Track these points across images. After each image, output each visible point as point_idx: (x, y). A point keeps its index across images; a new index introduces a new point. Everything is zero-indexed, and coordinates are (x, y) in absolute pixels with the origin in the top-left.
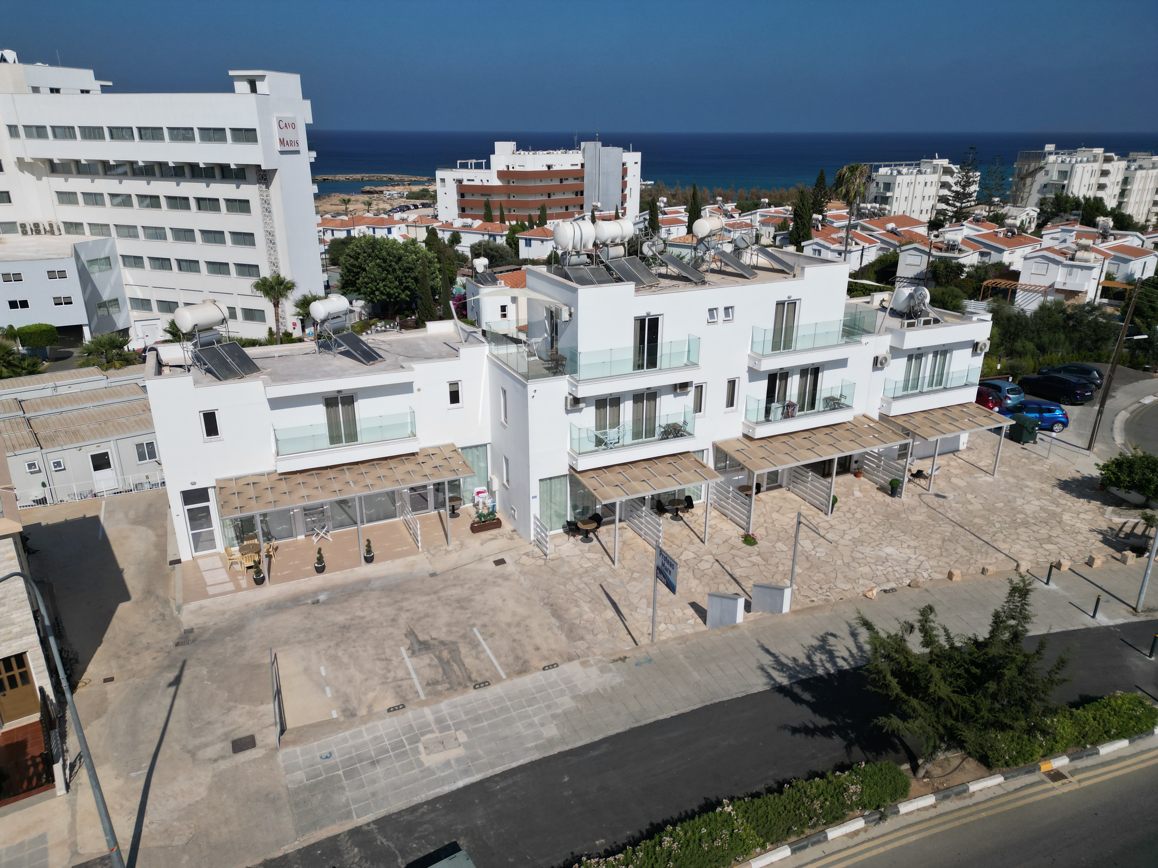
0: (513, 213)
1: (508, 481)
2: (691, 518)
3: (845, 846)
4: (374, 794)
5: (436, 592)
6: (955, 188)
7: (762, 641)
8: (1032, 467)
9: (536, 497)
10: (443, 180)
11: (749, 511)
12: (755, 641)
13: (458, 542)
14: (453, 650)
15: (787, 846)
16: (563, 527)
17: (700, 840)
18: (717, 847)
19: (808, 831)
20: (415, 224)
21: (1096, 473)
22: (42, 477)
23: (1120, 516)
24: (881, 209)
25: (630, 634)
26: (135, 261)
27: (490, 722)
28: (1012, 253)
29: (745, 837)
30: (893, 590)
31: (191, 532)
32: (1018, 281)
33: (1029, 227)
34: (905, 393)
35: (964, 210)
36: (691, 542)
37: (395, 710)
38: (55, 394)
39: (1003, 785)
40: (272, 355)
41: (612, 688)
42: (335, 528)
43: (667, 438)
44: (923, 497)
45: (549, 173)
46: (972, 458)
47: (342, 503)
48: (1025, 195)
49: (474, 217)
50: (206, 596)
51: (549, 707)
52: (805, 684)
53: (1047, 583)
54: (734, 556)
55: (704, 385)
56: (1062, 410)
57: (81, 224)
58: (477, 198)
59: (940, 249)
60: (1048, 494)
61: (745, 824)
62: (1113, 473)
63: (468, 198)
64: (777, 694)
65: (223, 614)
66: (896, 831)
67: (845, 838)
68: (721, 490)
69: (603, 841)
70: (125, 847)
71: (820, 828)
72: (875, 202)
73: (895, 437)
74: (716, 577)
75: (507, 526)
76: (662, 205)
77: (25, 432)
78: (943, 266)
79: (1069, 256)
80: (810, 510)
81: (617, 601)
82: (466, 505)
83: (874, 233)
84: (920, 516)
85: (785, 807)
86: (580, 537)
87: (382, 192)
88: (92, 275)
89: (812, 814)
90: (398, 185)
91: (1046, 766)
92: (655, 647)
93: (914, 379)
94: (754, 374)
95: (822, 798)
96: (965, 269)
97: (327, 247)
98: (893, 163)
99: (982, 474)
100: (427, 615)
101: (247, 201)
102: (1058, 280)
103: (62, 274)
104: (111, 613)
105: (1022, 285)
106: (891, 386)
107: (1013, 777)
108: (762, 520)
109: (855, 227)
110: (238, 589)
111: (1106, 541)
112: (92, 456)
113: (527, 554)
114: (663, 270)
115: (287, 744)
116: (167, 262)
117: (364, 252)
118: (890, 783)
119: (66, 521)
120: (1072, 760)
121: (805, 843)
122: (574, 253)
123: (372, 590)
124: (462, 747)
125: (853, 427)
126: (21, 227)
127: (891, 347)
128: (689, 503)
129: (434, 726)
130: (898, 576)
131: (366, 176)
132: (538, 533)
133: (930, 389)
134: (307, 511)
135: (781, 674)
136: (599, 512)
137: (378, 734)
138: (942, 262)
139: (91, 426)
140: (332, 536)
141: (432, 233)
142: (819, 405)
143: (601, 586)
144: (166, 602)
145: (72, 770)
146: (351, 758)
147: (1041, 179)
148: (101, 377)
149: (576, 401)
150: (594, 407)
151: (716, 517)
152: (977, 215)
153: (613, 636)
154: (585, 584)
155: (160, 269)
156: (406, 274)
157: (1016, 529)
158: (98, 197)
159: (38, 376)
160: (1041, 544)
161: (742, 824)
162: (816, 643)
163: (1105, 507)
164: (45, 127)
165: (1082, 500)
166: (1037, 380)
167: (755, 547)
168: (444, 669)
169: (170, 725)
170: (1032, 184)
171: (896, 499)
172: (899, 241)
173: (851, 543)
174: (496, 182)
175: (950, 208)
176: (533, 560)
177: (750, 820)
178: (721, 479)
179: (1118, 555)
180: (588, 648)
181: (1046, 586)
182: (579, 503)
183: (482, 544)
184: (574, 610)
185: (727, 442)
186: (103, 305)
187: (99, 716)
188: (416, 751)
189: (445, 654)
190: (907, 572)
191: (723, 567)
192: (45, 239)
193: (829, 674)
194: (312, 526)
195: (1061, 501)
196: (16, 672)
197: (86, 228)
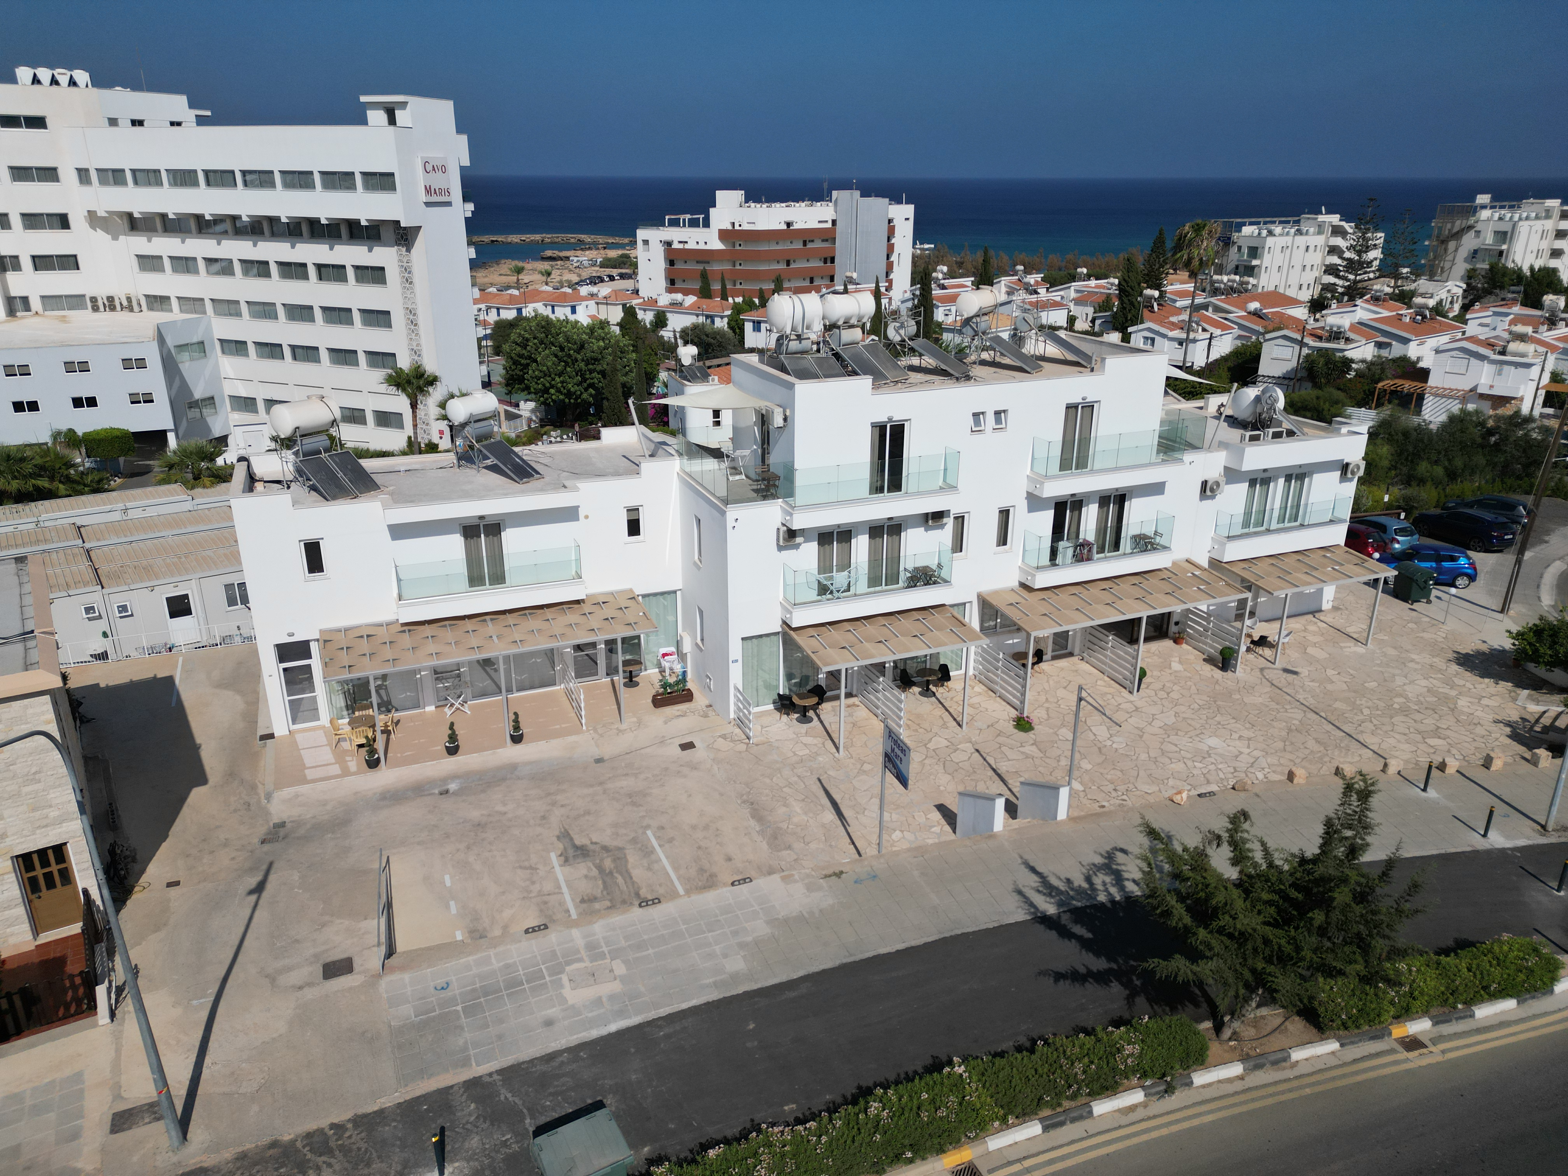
0: (738, 286)
1: (702, 640)
2: (946, 694)
3: (1117, 1125)
4: (500, 1037)
5: (601, 784)
6: (1347, 255)
7: (1026, 857)
8: (1421, 635)
9: (736, 661)
10: (646, 242)
11: (1024, 686)
12: (1017, 856)
13: (635, 719)
14: (619, 858)
15: (1037, 1121)
16: (774, 703)
17: (919, 1108)
18: (941, 1118)
19: (1067, 1104)
20: (606, 301)
21: (1507, 644)
22: (102, 625)
23: (1538, 702)
24: (1242, 283)
25: (853, 843)
26: (236, 347)
27: (657, 950)
28: (1422, 344)
29: (978, 1106)
30: (1211, 794)
31: (287, 698)
32: (1426, 381)
33: (1451, 308)
34: (1246, 530)
35: (1360, 285)
36: (944, 726)
37: (534, 931)
38: (125, 518)
39: (1338, 1054)
40: (397, 469)
41: (821, 911)
42: (475, 697)
43: (915, 586)
44: (1266, 672)
45: (789, 232)
46: (1339, 621)
47: (487, 663)
48: (1447, 265)
49: (686, 293)
50: (304, 781)
51: (735, 933)
52: (1079, 915)
53: (1424, 790)
54: (1000, 745)
55: (966, 516)
56: (1469, 558)
57: (168, 298)
58: (692, 266)
59: (1320, 338)
60: (1440, 671)
61: (980, 1089)
62: (1530, 644)
63: (679, 266)
64: (1037, 925)
65: (324, 805)
66: (1186, 1107)
67: (1117, 1115)
68: (986, 658)
69: (794, 1106)
70: (179, 1092)
71: (1082, 1100)
72: (1236, 274)
73: (1228, 590)
74: (975, 772)
75: (700, 699)
76: (940, 276)
77: (83, 566)
78: (1322, 361)
79: (1498, 349)
80: (1110, 686)
81: (838, 801)
82: (649, 672)
83: (1230, 316)
84: (1260, 697)
85: (1036, 1070)
86: (796, 716)
87: (567, 258)
88: (181, 366)
89: (1071, 1081)
90: (590, 249)
91: (1399, 1031)
92: (882, 860)
93: (1258, 512)
94: (1034, 502)
95: (1086, 1060)
96: (1354, 365)
97: (489, 331)
98: (1261, 220)
99: (1351, 643)
100: (588, 813)
101: (382, 269)
102: (1483, 381)
103: (140, 363)
104: (182, 800)
105: (1432, 388)
106: (1225, 521)
107: (1353, 1043)
108: (1043, 698)
109: (1205, 307)
110: (346, 772)
111: (1515, 736)
112: (167, 599)
113: (724, 737)
114: (915, 361)
115: (393, 970)
116: (278, 349)
117: (535, 338)
118: (1181, 1044)
119: (131, 681)
120: (1436, 1023)
121: (1062, 1118)
122: (793, 337)
123: (519, 778)
124: (618, 981)
125: (1171, 575)
126: (91, 301)
127: (1226, 469)
128: (944, 674)
129: (584, 953)
130: (1222, 775)
131: (548, 237)
132: (739, 709)
133: (1281, 526)
134: (439, 674)
135: (1048, 899)
136: (823, 683)
137: (511, 961)
138: (1322, 356)
139: (168, 561)
140: (471, 708)
141: (630, 312)
142: (1126, 544)
143: (819, 780)
144: (254, 788)
145: (118, 994)
146: (474, 990)
147: (1469, 242)
148: (185, 497)
149: (792, 534)
150: (816, 543)
151: (980, 694)
152: (1377, 291)
153: (831, 846)
154: (799, 777)
155: (269, 358)
156: (591, 367)
157: (1391, 718)
158: (190, 263)
159: (104, 495)
160: (1424, 738)
161: (977, 1089)
162: (1098, 860)
163: (1519, 691)
164: (123, 171)
165: (1487, 680)
166: (1440, 516)
167: (1031, 734)
168: (604, 882)
169: (246, 943)
170: (1456, 250)
171: (1229, 674)
172: (1265, 327)
173: (1162, 731)
174: (717, 245)
175: (1340, 282)
176: (732, 744)
177: (987, 1085)
178: (985, 642)
179: (1528, 755)
180: (795, 860)
181: (1423, 794)
182: (796, 672)
183: (666, 723)
184: (782, 811)
185: (996, 593)
186: (194, 404)
187: (157, 929)
188: (559, 985)
189: (608, 863)
190: (1236, 771)
191: (985, 759)
192: (121, 316)
193: (1113, 901)
194: (443, 694)
195: (1457, 681)
196: (54, 868)
197: (175, 303)
